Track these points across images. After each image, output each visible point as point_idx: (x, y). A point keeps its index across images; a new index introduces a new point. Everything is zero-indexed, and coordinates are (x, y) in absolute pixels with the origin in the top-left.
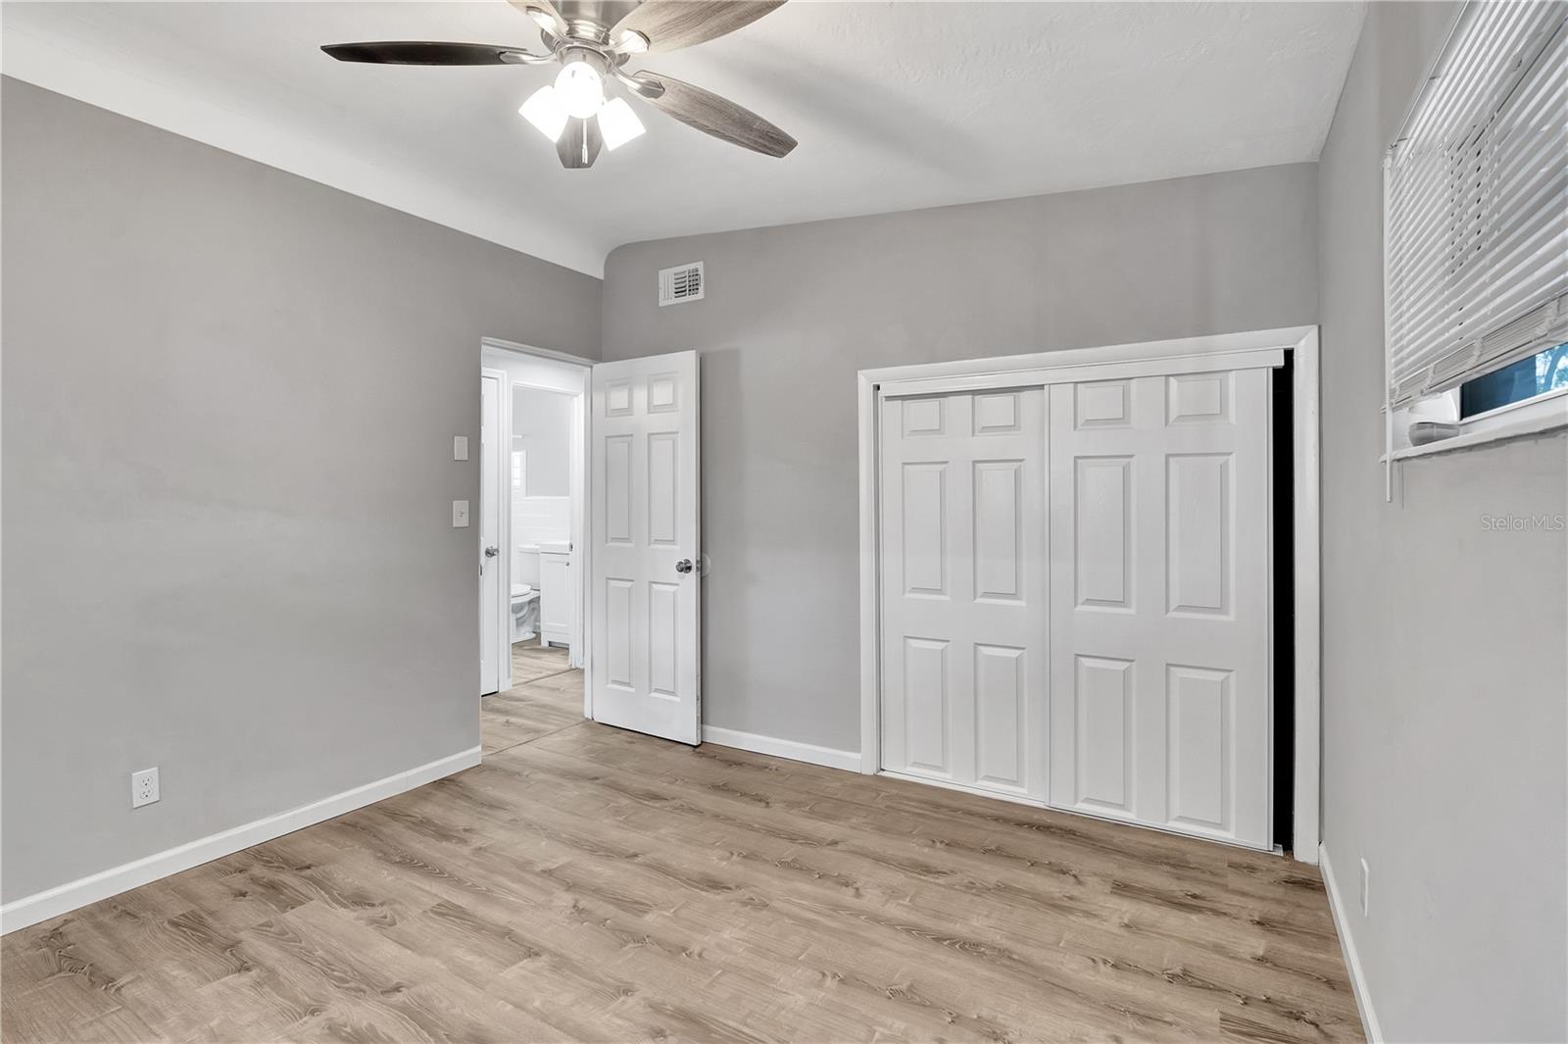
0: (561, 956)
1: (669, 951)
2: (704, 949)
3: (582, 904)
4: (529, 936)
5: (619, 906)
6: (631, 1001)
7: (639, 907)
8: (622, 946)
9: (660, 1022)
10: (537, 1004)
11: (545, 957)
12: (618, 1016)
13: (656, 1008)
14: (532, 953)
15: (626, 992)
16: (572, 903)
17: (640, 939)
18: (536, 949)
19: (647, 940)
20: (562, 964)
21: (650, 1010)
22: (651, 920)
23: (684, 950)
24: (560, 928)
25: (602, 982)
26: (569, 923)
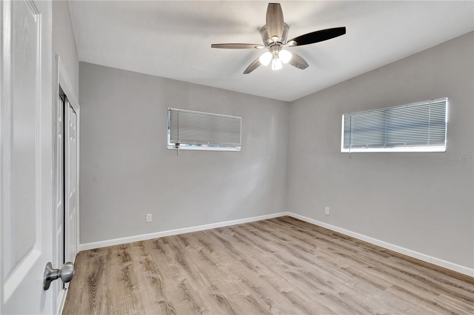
0: (276, 290)
1: (247, 282)
2: (238, 280)
3: (268, 307)
4: (286, 299)
5: (256, 302)
6: (261, 274)
7: (249, 299)
8: (259, 287)
9: (256, 269)
10: (282, 280)
11: (281, 291)
12: (264, 272)
13: (256, 271)
14: (284, 293)
15: (261, 276)
16: (272, 308)
17: (253, 288)
18: (284, 294)
19: (251, 287)
20: (277, 288)
21: (258, 271)
22: (247, 292)
23: (243, 281)
24: (276, 299)
25: (267, 280)
26: (273, 300)
